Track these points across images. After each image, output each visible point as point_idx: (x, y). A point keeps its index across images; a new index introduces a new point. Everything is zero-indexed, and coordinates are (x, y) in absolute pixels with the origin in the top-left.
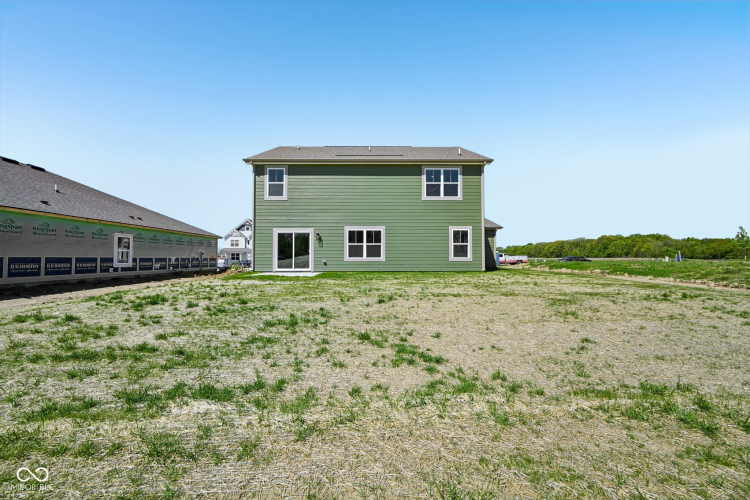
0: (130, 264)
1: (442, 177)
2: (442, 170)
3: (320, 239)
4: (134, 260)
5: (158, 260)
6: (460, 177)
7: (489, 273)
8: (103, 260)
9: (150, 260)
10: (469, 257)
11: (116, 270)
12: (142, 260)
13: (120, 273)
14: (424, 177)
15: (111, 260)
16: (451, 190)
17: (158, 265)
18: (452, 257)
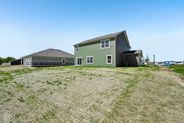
0: (65, 63)
1: (105, 42)
2: (105, 41)
3: (83, 59)
4: (66, 63)
5: (70, 63)
6: (109, 42)
7: (117, 68)
8: (60, 63)
9: (69, 63)
10: (111, 63)
11: (62, 64)
12: (67, 63)
13: (63, 65)
14: (101, 43)
15: (62, 63)
16: (107, 46)
17: (70, 64)
18: (107, 63)
